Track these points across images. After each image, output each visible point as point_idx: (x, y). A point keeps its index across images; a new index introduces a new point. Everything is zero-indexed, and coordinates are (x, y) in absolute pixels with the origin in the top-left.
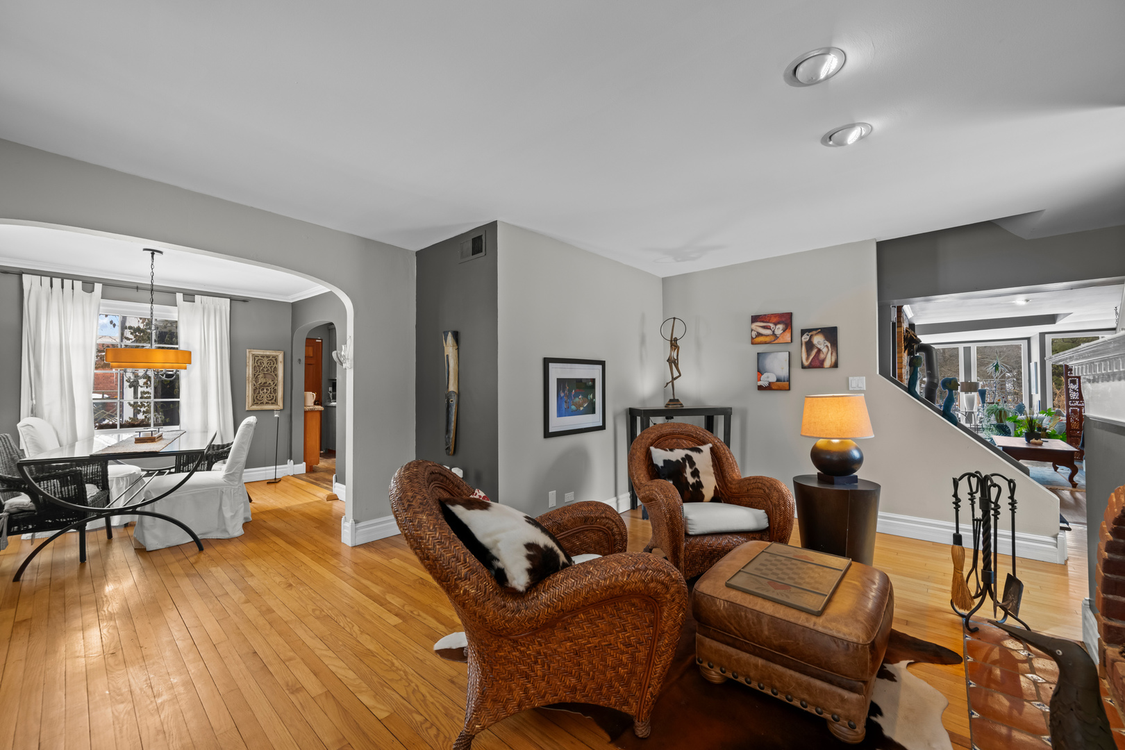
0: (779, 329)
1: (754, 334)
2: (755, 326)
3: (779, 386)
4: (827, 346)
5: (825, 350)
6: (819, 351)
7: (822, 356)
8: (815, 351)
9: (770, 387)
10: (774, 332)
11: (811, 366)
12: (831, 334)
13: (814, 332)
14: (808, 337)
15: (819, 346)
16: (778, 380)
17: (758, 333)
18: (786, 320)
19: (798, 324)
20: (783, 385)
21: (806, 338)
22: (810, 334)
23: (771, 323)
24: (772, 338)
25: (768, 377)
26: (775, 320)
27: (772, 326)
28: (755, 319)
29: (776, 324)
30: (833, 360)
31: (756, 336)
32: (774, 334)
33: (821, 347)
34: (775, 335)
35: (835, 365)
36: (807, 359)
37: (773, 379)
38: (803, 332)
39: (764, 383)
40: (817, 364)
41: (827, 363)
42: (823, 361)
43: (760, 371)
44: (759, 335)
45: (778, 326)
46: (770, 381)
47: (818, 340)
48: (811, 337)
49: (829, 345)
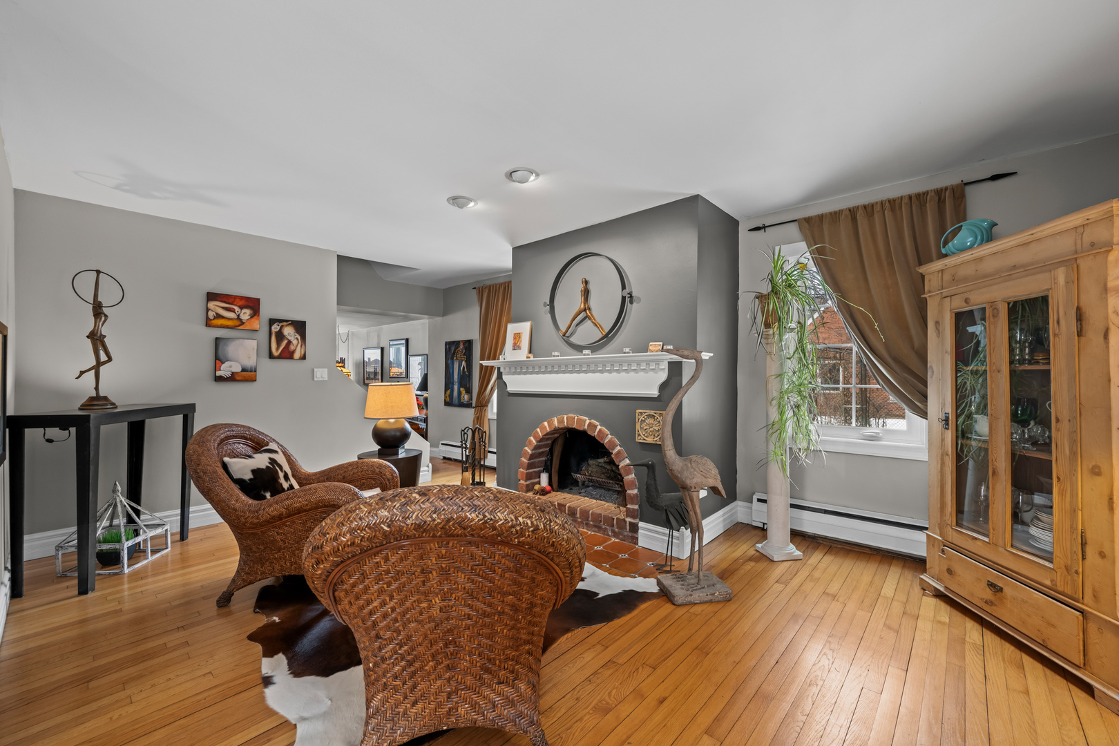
0: (246, 314)
1: (211, 315)
2: (211, 305)
3: (245, 377)
4: (297, 339)
5: (295, 342)
6: (289, 342)
7: (292, 348)
8: (285, 342)
9: (233, 378)
10: (239, 316)
11: (280, 357)
12: (300, 327)
13: (285, 324)
14: (279, 328)
15: (289, 338)
16: (244, 370)
17: (217, 314)
18: (253, 305)
19: (266, 311)
20: (247, 376)
21: (275, 328)
22: (281, 324)
23: (236, 305)
24: (237, 323)
25: (231, 367)
26: (241, 303)
27: (237, 309)
28: (211, 297)
29: (241, 308)
30: (303, 352)
31: (215, 318)
32: (238, 318)
33: (292, 339)
34: (241, 320)
35: (304, 357)
36: (277, 349)
37: (237, 369)
38: (272, 322)
39: (225, 370)
40: (287, 354)
41: (297, 355)
42: (293, 352)
43: (218, 359)
44: (218, 316)
45: (244, 311)
46: (233, 371)
47: (289, 331)
48: (282, 327)
49: (299, 338)
